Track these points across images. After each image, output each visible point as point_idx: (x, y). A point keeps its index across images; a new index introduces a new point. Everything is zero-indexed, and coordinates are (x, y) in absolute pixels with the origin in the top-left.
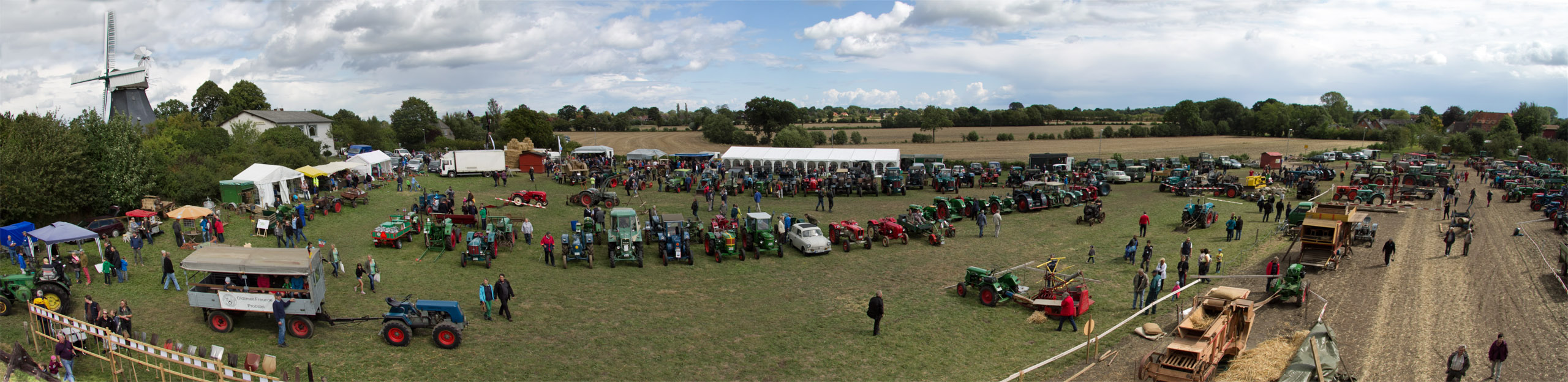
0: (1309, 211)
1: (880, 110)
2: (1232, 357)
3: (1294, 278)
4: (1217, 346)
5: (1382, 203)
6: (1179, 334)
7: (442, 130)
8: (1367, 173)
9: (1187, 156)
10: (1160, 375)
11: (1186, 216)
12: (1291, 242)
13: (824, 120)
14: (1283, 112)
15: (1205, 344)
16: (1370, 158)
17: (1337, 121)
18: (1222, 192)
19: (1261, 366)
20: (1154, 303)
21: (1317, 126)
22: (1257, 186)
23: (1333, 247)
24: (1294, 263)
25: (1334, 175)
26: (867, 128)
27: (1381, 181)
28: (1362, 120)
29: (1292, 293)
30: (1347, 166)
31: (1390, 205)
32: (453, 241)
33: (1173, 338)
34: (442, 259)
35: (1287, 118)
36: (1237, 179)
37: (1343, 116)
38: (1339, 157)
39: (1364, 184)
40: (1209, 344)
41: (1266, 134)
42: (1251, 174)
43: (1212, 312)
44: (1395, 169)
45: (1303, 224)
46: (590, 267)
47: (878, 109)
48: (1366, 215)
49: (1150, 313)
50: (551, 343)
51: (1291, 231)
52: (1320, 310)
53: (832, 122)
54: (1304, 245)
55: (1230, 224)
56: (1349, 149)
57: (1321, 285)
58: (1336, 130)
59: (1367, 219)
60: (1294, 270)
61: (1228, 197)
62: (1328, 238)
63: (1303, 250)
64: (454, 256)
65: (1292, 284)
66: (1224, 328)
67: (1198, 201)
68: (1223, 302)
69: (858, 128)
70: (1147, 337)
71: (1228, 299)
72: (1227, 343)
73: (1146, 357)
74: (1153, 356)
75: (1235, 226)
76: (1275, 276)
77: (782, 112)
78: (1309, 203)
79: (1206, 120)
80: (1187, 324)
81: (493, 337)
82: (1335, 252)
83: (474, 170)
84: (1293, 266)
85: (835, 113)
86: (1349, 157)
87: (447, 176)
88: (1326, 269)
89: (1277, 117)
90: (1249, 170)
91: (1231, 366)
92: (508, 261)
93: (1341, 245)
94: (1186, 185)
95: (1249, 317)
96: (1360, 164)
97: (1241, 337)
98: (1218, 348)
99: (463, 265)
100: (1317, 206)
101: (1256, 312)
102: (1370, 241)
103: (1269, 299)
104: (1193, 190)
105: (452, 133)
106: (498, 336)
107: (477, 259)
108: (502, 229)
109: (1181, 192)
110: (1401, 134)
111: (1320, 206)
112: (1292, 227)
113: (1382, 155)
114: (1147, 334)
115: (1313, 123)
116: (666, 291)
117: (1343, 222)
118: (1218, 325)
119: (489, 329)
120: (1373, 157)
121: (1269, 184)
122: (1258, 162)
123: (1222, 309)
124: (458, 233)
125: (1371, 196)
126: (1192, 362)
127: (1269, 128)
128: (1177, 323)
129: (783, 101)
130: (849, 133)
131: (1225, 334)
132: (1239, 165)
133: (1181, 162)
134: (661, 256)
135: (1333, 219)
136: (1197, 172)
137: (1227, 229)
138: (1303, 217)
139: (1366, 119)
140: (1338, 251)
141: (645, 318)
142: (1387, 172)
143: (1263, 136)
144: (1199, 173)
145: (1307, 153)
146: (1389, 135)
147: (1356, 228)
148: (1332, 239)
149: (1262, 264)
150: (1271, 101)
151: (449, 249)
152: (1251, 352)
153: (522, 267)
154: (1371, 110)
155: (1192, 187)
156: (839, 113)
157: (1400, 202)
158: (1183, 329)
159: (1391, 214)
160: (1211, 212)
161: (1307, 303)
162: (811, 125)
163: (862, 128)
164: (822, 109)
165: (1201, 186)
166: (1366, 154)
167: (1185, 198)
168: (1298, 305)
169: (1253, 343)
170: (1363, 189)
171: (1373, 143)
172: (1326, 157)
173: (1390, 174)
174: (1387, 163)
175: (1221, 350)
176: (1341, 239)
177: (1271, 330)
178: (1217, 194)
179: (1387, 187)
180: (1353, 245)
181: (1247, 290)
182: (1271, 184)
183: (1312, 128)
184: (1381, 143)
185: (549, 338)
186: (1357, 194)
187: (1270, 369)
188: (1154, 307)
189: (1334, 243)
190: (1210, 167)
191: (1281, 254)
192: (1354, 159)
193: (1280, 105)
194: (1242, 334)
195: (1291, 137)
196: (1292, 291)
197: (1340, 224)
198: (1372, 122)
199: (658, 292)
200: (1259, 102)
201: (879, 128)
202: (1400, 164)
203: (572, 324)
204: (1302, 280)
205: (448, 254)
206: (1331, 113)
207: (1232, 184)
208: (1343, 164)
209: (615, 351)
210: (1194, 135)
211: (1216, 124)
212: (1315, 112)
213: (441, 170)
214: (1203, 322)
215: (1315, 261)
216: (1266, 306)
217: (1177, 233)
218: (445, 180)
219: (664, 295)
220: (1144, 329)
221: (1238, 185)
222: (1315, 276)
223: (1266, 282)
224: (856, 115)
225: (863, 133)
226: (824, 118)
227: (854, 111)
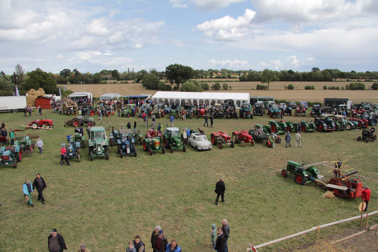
1: (238, 71)
13: (208, 77)
26: (232, 81)
46: (78, 161)
47: (237, 71)
53: (212, 78)
69: (227, 81)
77: (185, 72)
83: (6, 109)
85: (214, 73)
108: (25, 143)
116: (122, 172)
129: (186, 66)
130: (221, 84)
134: (119, 152)
156: (216, 73)
162: (201, 80)
163: (229, 81)
164: (207, 70)
201: (238, 81)
219: (121, 174)
224: (225, 74)
225: (229, 84)
226: (208, 75)
227: (224, 72)
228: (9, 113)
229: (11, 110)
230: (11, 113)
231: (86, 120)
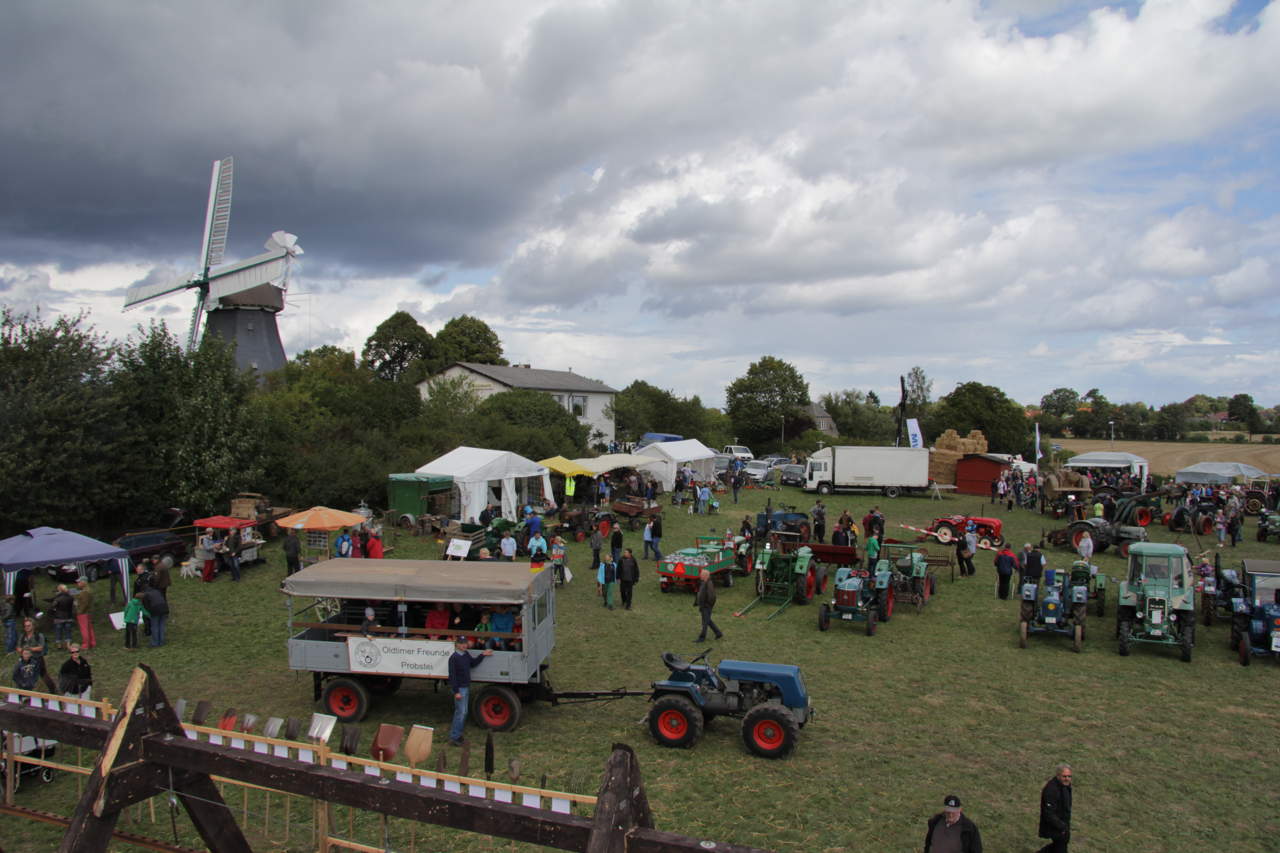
7: (817, 421)
32: (810, 587)
34: (785, 617)
46: (1076, 650)
50: (973, 769)
64: (809, 613)
81: (859, 747)
83: (868, 483)
87: (816, 492)
92: (911, 626)
99: (823, 626)
105: (834, 426)
106: (869, 745)
107: (850, 616)
108: (907, 570)
116: (1242, 710)
119: (855, 732)
124: (820, 576)
134: (1235, 646)
141: (1183, 750)
151: (799, 600)
153: (937, 638)
185: (970, 757)
199: (1222, 710)
203: (1021, 740)
205: (798, 610)
209: (1109, 801)
213: (805, 481)
218: (812, 499)
219: (1236, 717)
228: (875, 498)
229: (883, 488)
230: (881, 497)
231: (1118, 532)
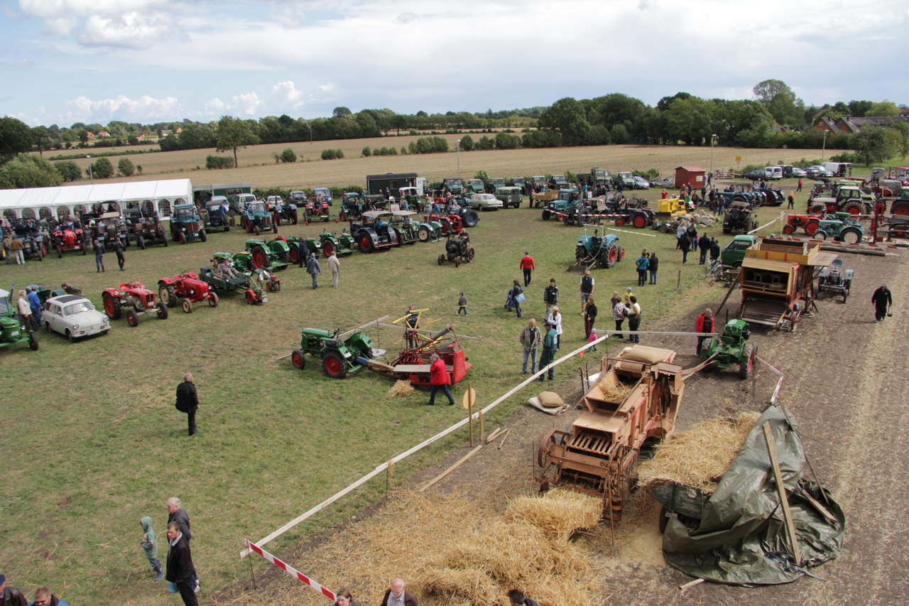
0: (750, 248)
1: (156, 125)
2: (658, 441)
3: (734, 338)
4: (637, 424)
5: (859, 240)
6: (586, 407)
8: (833, 196)
9: (575, 173)
10: (566, 460)
11: (582, 251)
12: (727, 290)
13: (74, 144)
14: (701, 112)
15: (621, 421)
16: (835, 175)
17: (780, 122)
18: (626, 220)
19: (696, 456)
20: (550, 366)
21: (751, 129)
22: (674, 212)
23: (787, 300)
24: (733, 318)
25: (781, 198)
26: (141, 152)
27: (854, 209)
28: (820, 119)
29: (733, 359)
30: (800, 186)
31: (871, 244)
33: (578, 412)
35: (707, 119)
36: (645, 203)
37: (790, 114)
38: (788, 173)
39: (829, 212)
40: (627, 421)
41: (680, 142)
42: (664, 196)
43: (627, 378)
44: (877, 190)
45: (743, 265)
47: (152, 124)
48: (834, 256)
49: (546, 378)
51: (725, 275)
52: (774, 385)
53: (87, 147)
54: (746, 294)
55: (641, 262)
56: (803, 161)
57: (773, 351)
58: (781, 135)
59: (837, 262)
60: (734, 328)
61: (635, 226)
62: (780, 286)
63: (745, 302)
65: (733, 347)
66: (645, 402)
67: (596, 232)
68: (640, 366)
69: (128, 153)
70: (545, 410)
71: (647, 363)
72: (650, 422)
73: (547, 437)
74: (555, 435)
75: (648, 267)
76: (708, 334)
77: (5, 134)
78: (750, 236)
79: (596, 124)
80: (596, 394)
82: (791, 306)
84: (732, 322)
85: (89, 133)
86: (803, 173)
88: (778, 330)
89: (692, 117)
90: (660, 191)
91: (657, 453)
93: (798, 297)
94: (577, 211)
95: (676, 388)
96: (822, 183)
97: (667, 414)
98: (638, 427)
100: (760, 242)
101: (686, 382)
102: (843, 293)
103: (701, 366)
104: (587, 217)
109: (571, 220)
110: (885, 139)
111: (765, 241)
112: (727, 268)
113: (854, 170)
114: (545, 407)
115: (747, 126)
117: (801, 266)
118: (637, 397)
120: (841, 172)
121: (689, 210)
122: (672, 181)
123: (641, 375)
125: (841, 230)
126: (606, 445)
127: (682, 134)
128: (582, 393)
130: (114, 162)
131: (647, 409)
132: (647, 184)
133: (567, 181)
135: (786, 260)
136: (590, 194)
137: (638, 270)
138: (742, 256)
139: (825, 118)
140: (795, 306)
142: (863, 195)
143: (676, 144)
144: (594, 196)
145: (740, 167)
146: (864, 141)
147: (820, 275)
148: (785, 287)
149: (689, 317)
150: (682, 96)
152: (682, 436)
154: (833, 104)
155: (586, 213)
156: (96, 133)
157: (888, 240)
158: (591, 401)
159: (873, 258)
160: (614, 247)
161: (754, 374)
162: (55, 153)
163: (133, 153)
164: (69, 127)
165: (597, 212)
166: (829, 168)
167: (578, 229)
168: (741, 376)
169: (684, 423)
170: (828, 219)
171: (839, 153)
172: (768, 174)
173: (870, 199)
174: (864, 182)
175: (642, 431)
176: (798, 288)
177: (706, 408)
178: (621, 223)
179: (866, 218)
180: (816, 298)
181: (671, 352)
182: (692, 210)
183: (744, 132)
184: (851, 153)
186: (818, 227)
187: (709, 462)
188: (551, 371)
189: (788, 293)
190: (607, 186)
191: (714, 305)
192: (811, 176)
193: (696, 102)
194: (668, 410)
195: (715, 146)
196: (732, 356)
197: (796, 267)
198: (836, 122)
200: (665, 98)
201: (158, 151)
202: (885, 184)
204: (745, 342)
206: (771, 110)
207: (639, 210)
208: (795, 183)
210: (581, 144)
211: (609, 129)
212: (748, 109)
214: (616, 392)
215: (763, 318)
216: (698, 375)
217: (571, 275)
220: (540, 400)
221: (647, 211)
222: (763, 338)
223: (696, 342)
224: (122, 134)
225: (135, 160)
226: (73, 140)
227: (118, 129)
